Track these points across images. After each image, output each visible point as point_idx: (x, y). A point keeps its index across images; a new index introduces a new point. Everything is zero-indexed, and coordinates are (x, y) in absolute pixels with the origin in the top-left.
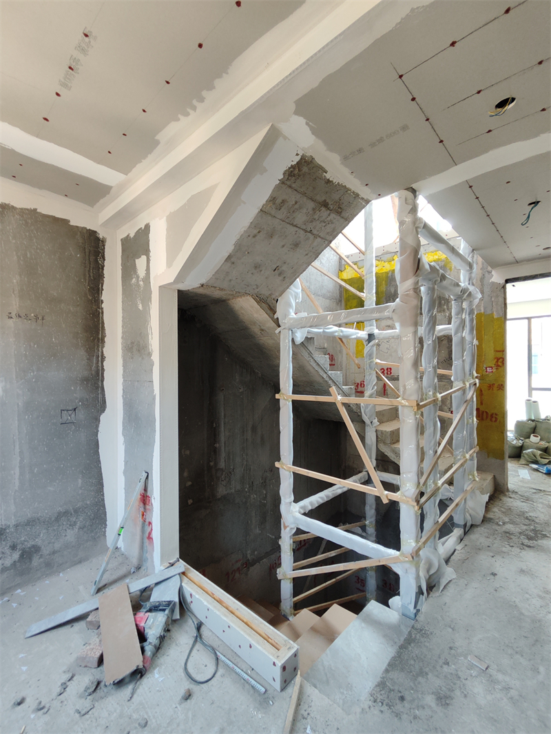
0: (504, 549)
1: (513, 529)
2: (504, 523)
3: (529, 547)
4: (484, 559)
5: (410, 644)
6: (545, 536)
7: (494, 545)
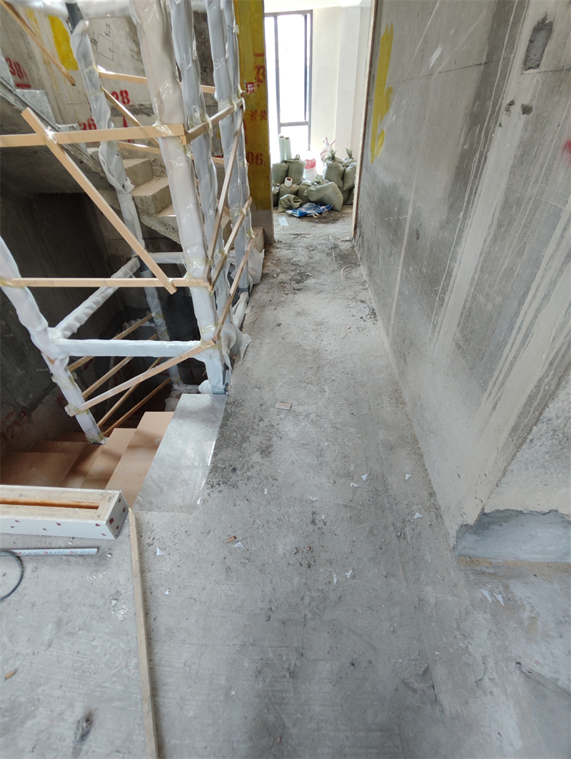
0: (282, 299)
1: (285, 278)
2: (277, 275)
3: (299, 290)
4: (269, 314)
5: (228, 420)
6: (308, 276)
7: (275, 298)
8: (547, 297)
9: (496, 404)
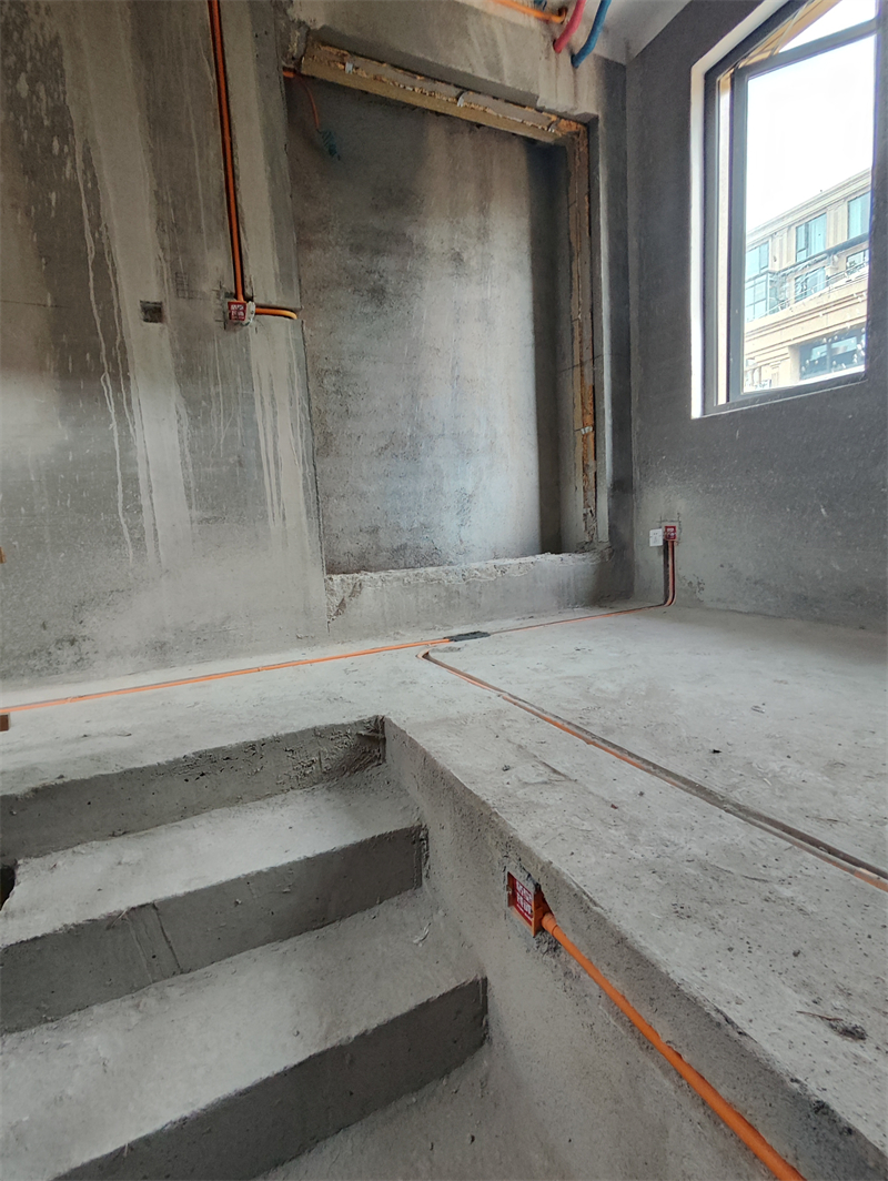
8: (275, 435)
9: (284, 515)
